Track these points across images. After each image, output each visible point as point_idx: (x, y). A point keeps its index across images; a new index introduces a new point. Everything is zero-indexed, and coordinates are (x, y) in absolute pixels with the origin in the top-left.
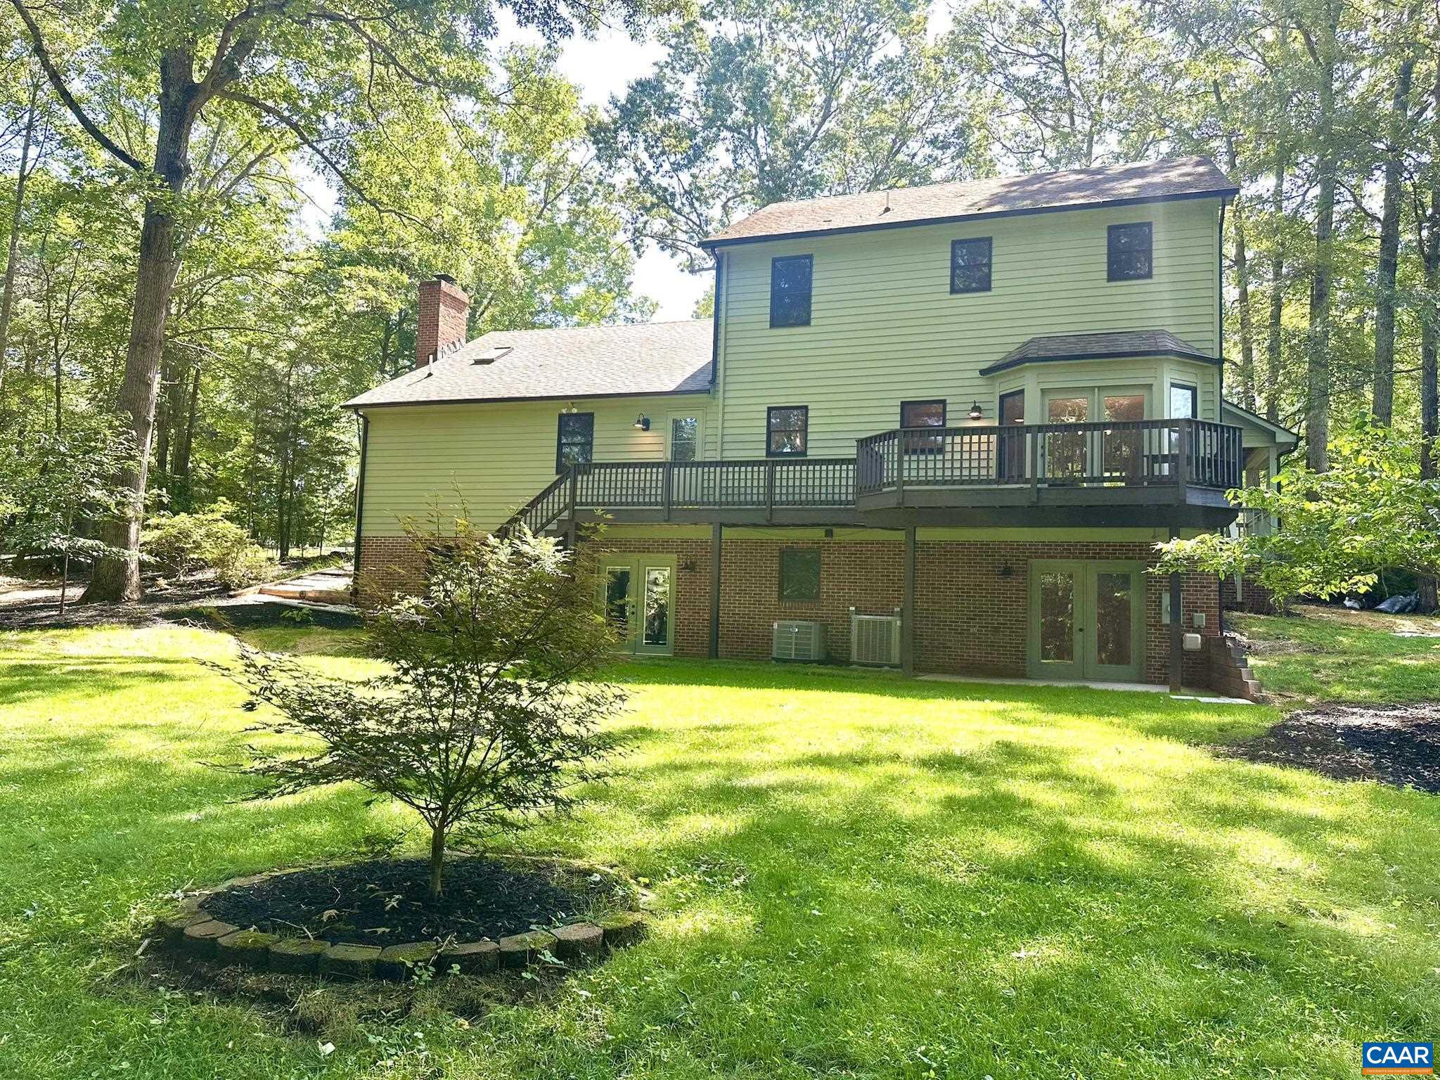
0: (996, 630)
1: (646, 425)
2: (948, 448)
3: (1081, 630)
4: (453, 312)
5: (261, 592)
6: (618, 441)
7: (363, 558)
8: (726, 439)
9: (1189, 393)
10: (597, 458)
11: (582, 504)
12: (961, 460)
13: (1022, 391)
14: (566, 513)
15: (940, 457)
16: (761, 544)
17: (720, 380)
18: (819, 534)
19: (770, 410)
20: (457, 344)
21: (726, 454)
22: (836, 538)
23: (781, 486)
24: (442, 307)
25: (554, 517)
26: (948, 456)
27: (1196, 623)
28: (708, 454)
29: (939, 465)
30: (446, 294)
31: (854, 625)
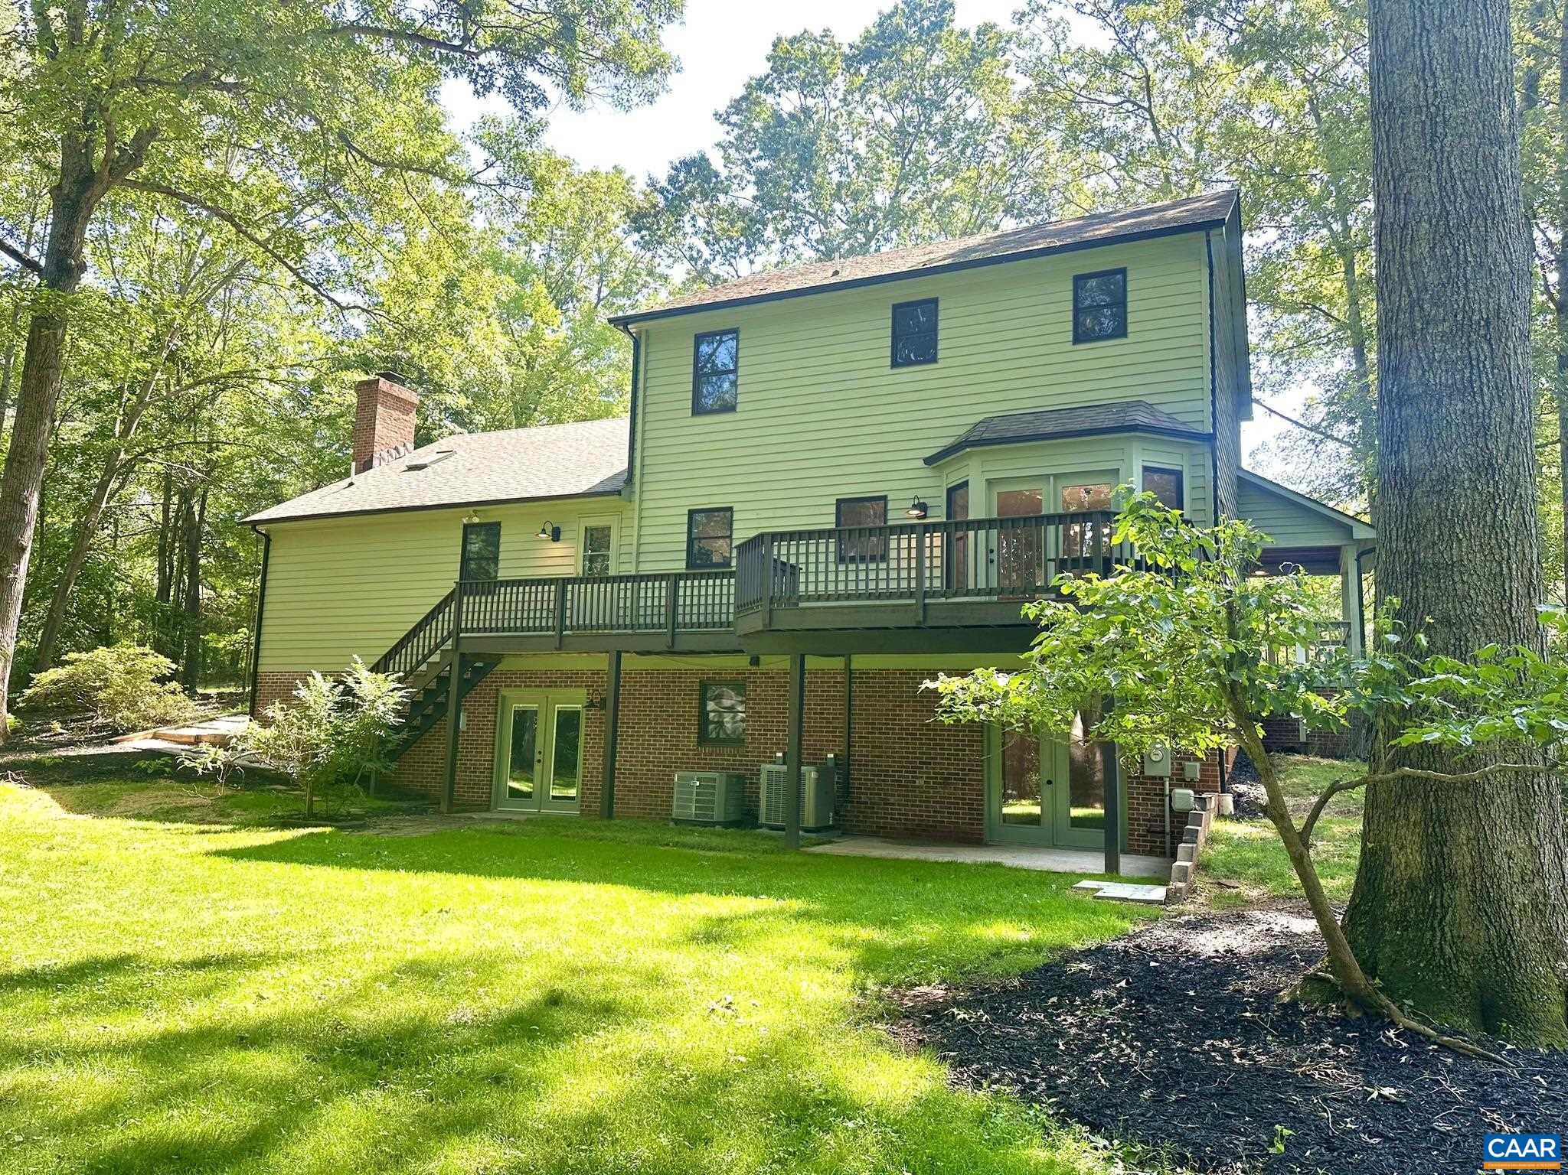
0: (946, 782)
1: (556, 535)
2: (893, 554)
3: (1049, 782)
4: (396, 414)
5: (155, 737)
6: (524, 555)
7: (259, 697)
8: (643, 549)
9: (1173, 478)
10: (503, 574)
11: (467, 630)
12: (899, 569)
13: (966, 484)
14: (450, 642)
15: (883, 566)
16: (679, 675)
17: (637, 479)
18: (742, 662)
19: (691, 513)
20: (402, 449)
21: (642, 567)
22: (763, 667)
23: (685, 605)
24: (380, 409)
25: (437, 646)
26: (893, 564)
27: (1188, 775)
28: (623, 568)
29: (883, 575)
30: (386, 394)
31: (764, 777)
